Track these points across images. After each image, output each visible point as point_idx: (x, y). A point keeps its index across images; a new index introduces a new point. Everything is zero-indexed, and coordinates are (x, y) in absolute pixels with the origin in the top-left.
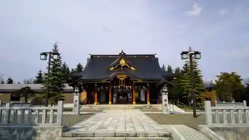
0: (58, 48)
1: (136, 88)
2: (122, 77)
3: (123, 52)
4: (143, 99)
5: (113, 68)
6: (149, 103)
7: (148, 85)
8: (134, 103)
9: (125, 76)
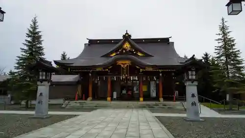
0: (37, 24)
1: (144, 79)
2: (125, 64)
3: (127, 33)
4: (154, 94)
5: (114, 54)
6: (161, 99)
7: (161, 74)
8: (141, 99)
9: (128, 63)
